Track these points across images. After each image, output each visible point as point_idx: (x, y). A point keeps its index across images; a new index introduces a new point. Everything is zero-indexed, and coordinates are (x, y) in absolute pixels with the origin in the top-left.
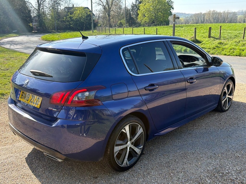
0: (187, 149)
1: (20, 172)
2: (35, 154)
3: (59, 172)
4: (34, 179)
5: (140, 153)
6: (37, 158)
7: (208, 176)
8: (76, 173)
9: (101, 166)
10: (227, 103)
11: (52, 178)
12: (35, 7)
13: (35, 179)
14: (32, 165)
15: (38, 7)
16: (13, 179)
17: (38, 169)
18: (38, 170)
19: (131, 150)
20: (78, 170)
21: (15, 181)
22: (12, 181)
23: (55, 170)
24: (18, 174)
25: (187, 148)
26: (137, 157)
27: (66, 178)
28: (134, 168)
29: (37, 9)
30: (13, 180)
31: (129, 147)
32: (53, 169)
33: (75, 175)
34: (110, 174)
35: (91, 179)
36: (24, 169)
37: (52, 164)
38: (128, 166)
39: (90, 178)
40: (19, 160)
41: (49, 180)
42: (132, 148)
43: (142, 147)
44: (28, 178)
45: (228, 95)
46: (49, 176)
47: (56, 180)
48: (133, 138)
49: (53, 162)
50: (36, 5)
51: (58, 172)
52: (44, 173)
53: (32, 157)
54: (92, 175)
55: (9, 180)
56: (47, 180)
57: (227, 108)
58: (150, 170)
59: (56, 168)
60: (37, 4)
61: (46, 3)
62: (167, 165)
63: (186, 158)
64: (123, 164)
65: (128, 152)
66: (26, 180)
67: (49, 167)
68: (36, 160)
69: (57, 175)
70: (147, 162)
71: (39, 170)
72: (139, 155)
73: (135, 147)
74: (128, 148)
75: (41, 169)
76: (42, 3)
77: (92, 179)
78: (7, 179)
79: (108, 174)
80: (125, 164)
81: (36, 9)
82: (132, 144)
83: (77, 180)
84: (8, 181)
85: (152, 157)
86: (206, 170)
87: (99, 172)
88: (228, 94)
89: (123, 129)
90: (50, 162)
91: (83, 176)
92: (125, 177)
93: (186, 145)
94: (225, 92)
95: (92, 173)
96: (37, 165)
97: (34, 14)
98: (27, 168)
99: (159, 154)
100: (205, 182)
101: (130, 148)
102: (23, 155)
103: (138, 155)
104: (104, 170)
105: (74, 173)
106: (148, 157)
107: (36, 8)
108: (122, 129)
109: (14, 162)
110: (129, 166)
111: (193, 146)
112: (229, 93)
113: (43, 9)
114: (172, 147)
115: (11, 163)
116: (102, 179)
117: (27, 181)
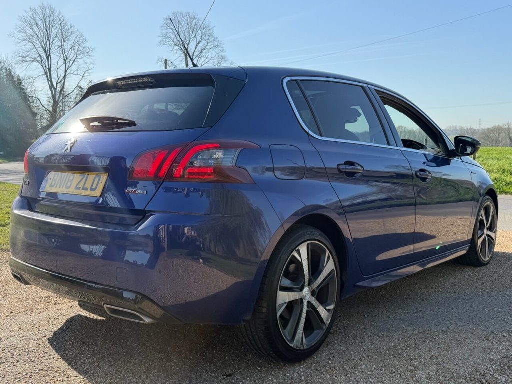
0: (428, 325)
1: (36, 364)
2: (69, 332)
3: (136, 364)
4: (73, 378)
5: (329, 322)
6: (75, 339)
7: (496, 371)
8: (177, 367)
9: (237, 353)
10: (487, 249)
11: (119, 375)
12: (46, 107)
13: (77, 377)
14: (65, 351)
15: (53, 106)
16: (20, 378)
17: (80, 360)
18: (82, 361)
19: (311, 309)
20: (183, 360)
21: (25, 381)
22: (18, 382)
23: (125, 361)
24: (31, 368)
25: (428, 323)
26: (323, 329)
27: (154, 377)
28: (316, 358)
29: (51, 110)
30: (19, 380)
31: (306, 301)
32: (120, 360)
33: (177, 371)
34: (262, 369)
35: (218, 378)
36: (47, 359)
37: (115, 351)
38: (305, 348)
39: (214, 377)
40: (31, 343)
41: (111, 380)
42: (312, 304)
43: (332, 307)
44: (58, 375)
45: (488, 230)
46: (111, 372)
47: (131, 380)
48: (316, 280)
49: (116, 347)
50: (50, 102)
51: (133, 365)
52: (97, 366)
53: (64, 338)
54: (218, 370)
55: (8, 379)
56: (107, 380)
57: (487, 259)
58: (355, 361)
59: (127, 358)
60: (52, 101)
61: (71, 100)
62: (393, 353)
63: (431, 340)
64: (295, 342)
65: (306, 313)
66: (54, 379)
67: (109, 355)
68: (73, 344)
69: (131, 370)
70: (343, 348)
71: (84, 361)
72: (327, 326)
73: (318, 303)
74: (305, 304)
75: (89, 359)
76: (62, 100)
77: (220, 378)
78: (4, 378)
79: (258, 368)
80: (297, 342)
81: (49, 111)
82: (313, 293)
83: (182, 379)
84: (7, 382)
85: (354, 339)
86: (486, 359)
87: (235, 365)
88: (488, 227)
89: (296, 251)
90: (111, 346)
91: (195, 372)
92: (301, 373)
93: (424, 318)
94: (482, 222)
95: (217, 366)
96: (77, 352)
97: (42, 123)
98: (54, 358)
99: (367, 334)
100: (494, 381)
101: (309, 303)
102: (39, 334)
103: (324, 327)
104: (245, 362)
105: (173, 366)
106: (344, 339)
107: (49, 109)
108: (293, 251)
109: (19, 346)
110: (307, 350)
111: (440, 319)
112: (488, 225)
113: (63, 110)
114: (393, 322)
115: (14, 348)
116: (244, 378)
117: (57, 381)
